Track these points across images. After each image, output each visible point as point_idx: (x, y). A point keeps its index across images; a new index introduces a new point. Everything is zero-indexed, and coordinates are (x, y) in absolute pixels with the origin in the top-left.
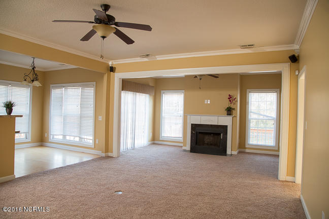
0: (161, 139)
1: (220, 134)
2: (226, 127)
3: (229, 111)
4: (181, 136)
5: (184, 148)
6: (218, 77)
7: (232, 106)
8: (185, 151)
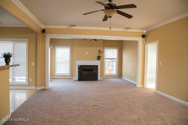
0: (55, 75)
1: (94, 70)
2: (97, 66)
3: (99, 58)
4: (69, 73)
5: (74, 79)
6: (97, 40)
7: (100, 55)
8: (75, 80)
